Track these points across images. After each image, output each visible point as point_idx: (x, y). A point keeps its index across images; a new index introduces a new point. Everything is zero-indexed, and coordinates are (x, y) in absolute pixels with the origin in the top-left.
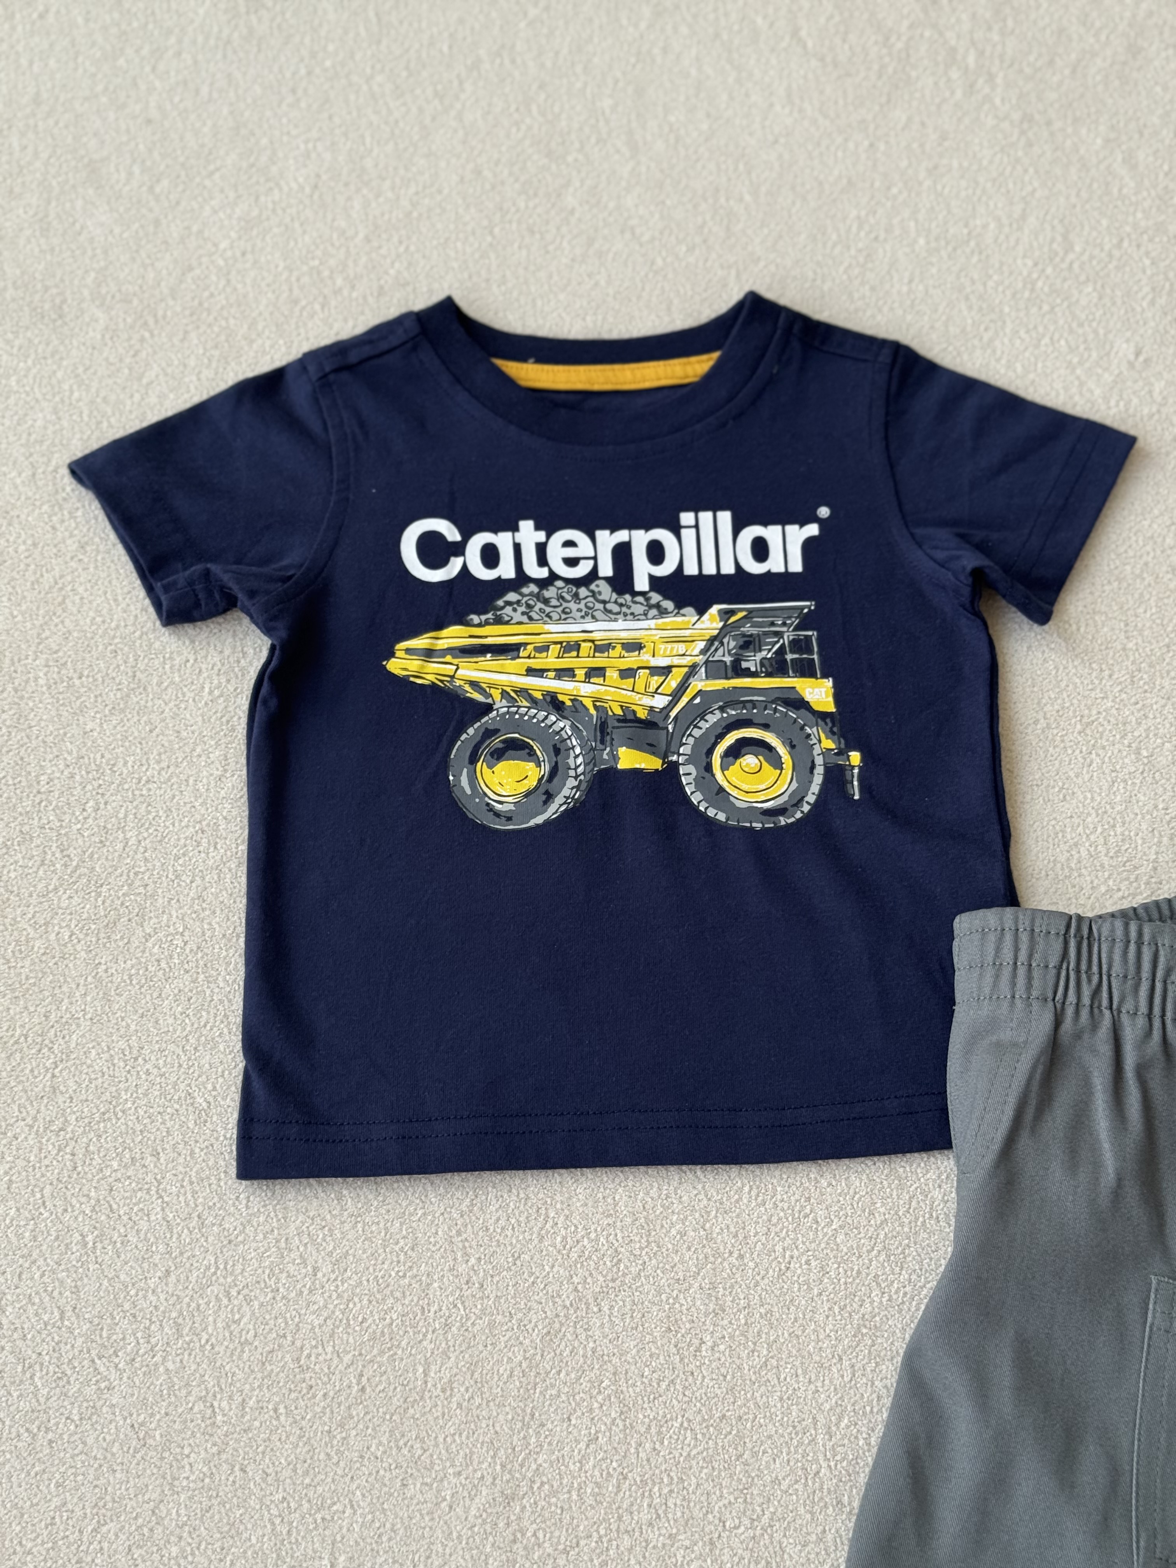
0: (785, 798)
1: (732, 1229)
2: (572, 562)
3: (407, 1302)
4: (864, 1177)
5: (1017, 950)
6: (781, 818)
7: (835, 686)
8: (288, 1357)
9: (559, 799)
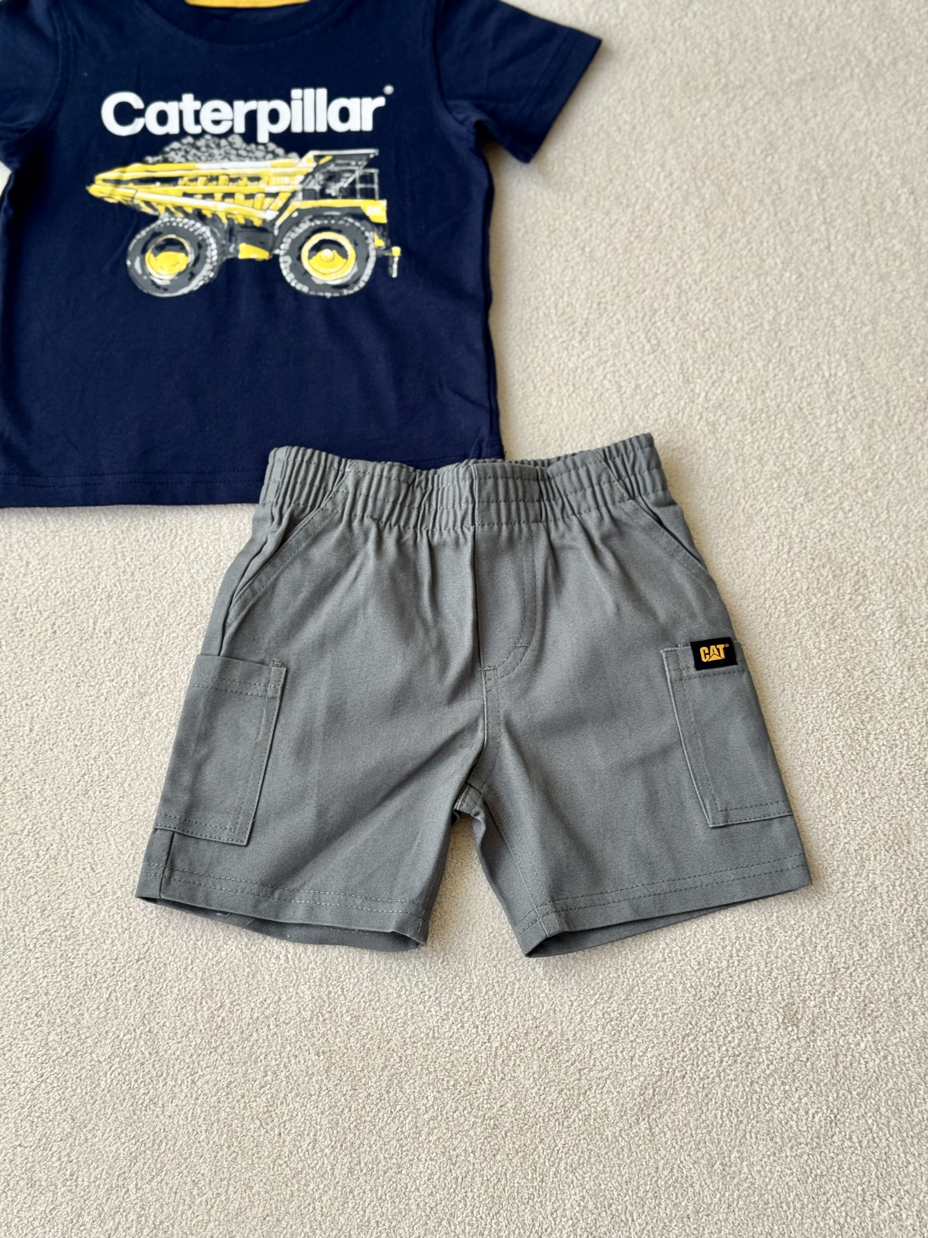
0: (348, 278)
2: (217, 122)
3: (85, 582)
6: (345, 291)
7: (389, 206)
9: (200, 277)
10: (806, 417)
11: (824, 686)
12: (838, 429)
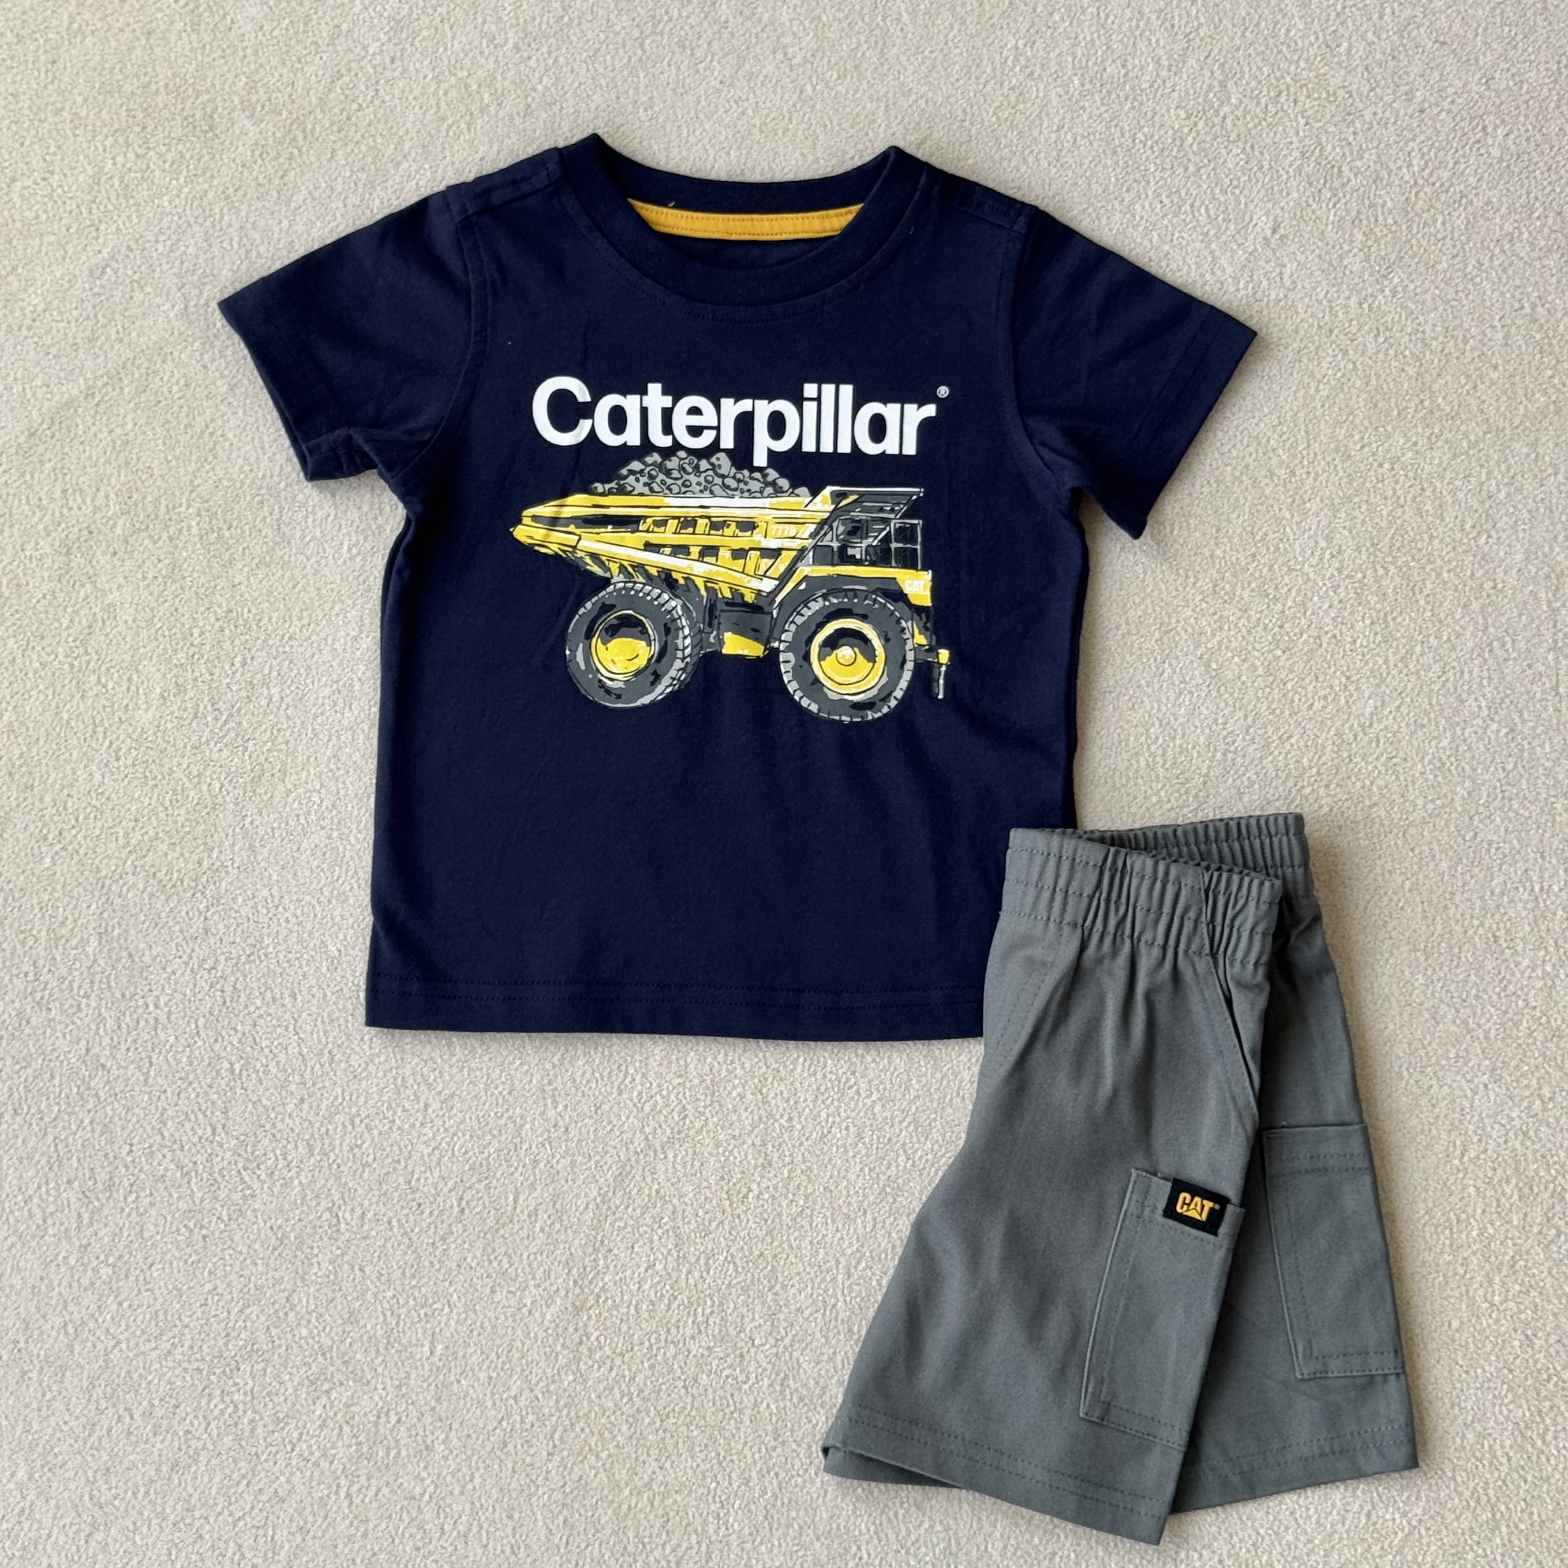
0: (875, 691)
1: (785, 1095)
2: (695, 431)
3: (503, 1139)
4: (905, 1056)
5: (1057, 876)
6: (869, 713)
7: (933, 580)
8: (401, 1180)
9: (666, 681)
10: (1503, 952)
12: (1546, 973)
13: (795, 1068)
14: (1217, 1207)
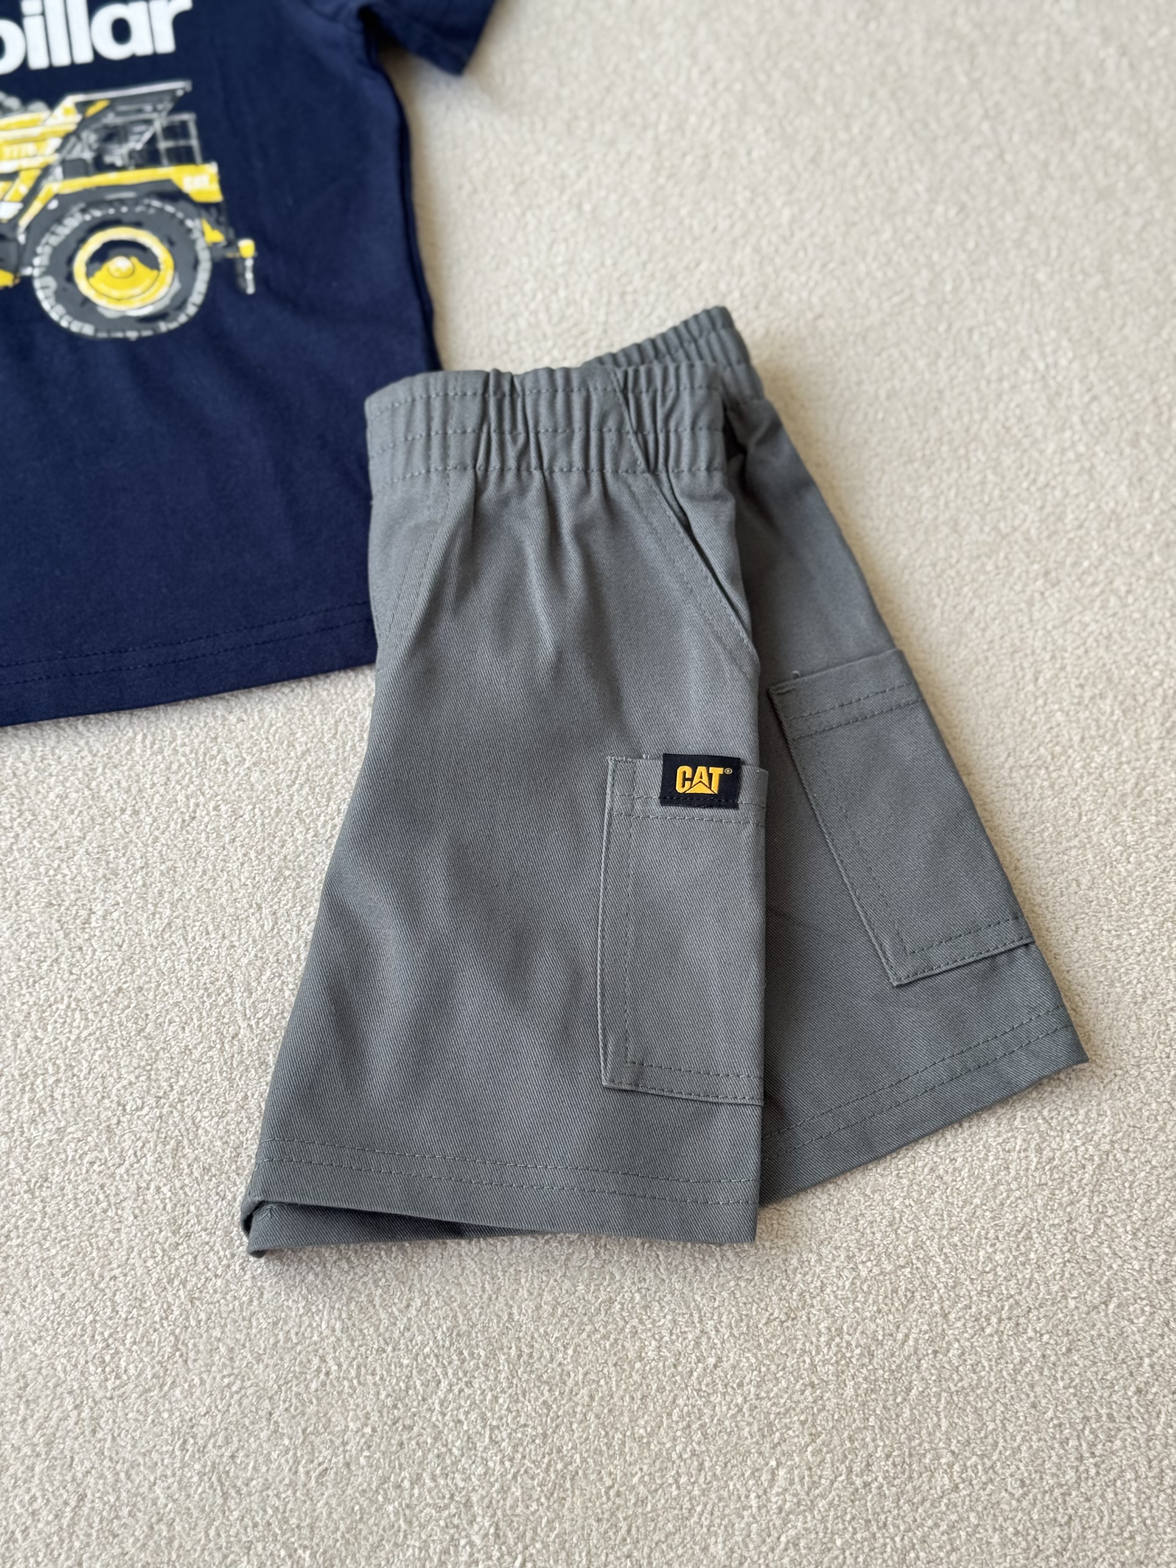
0: (166, 301)
1: (124, 784)
5: (429, 420)
6: (162, 324)
7: (222, 172)
10: (1019, 443)
11: (1147, 912)
12: (1079, 457)
13: (132, 750)
14: (729, 771)
